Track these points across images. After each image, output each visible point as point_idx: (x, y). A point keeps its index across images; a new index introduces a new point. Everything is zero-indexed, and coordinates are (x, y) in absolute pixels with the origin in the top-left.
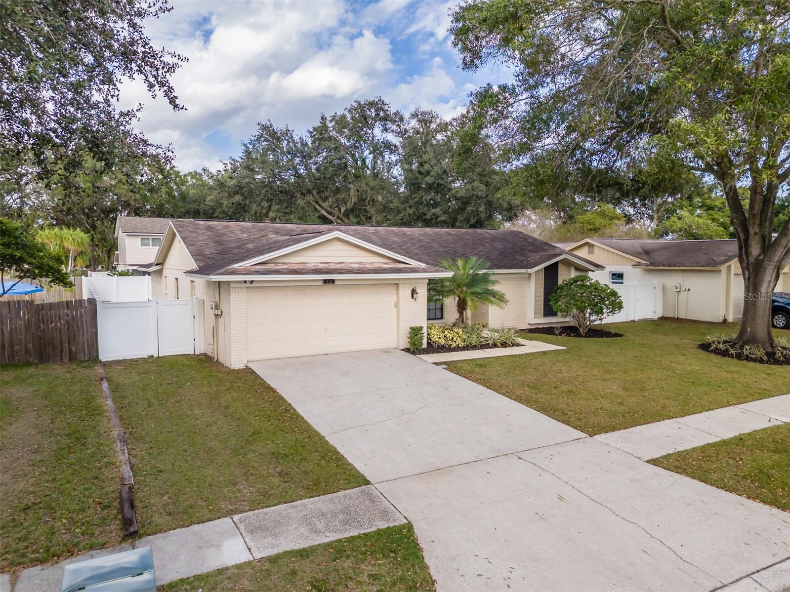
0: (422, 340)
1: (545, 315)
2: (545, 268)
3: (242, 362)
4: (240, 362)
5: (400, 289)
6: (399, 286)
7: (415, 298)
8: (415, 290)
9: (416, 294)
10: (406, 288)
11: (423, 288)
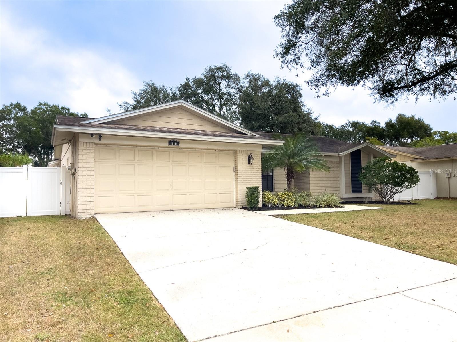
0: (258, 198)
1: (354, 191)
2: (351, 153)
3: (89, 213)
4: (88, 213)
5: (238, 155)
6: (237, 153)
7: (251, 163)
8: (251, 156)
9: (252, 159)
10: (243, 155)
11: (258, 156)
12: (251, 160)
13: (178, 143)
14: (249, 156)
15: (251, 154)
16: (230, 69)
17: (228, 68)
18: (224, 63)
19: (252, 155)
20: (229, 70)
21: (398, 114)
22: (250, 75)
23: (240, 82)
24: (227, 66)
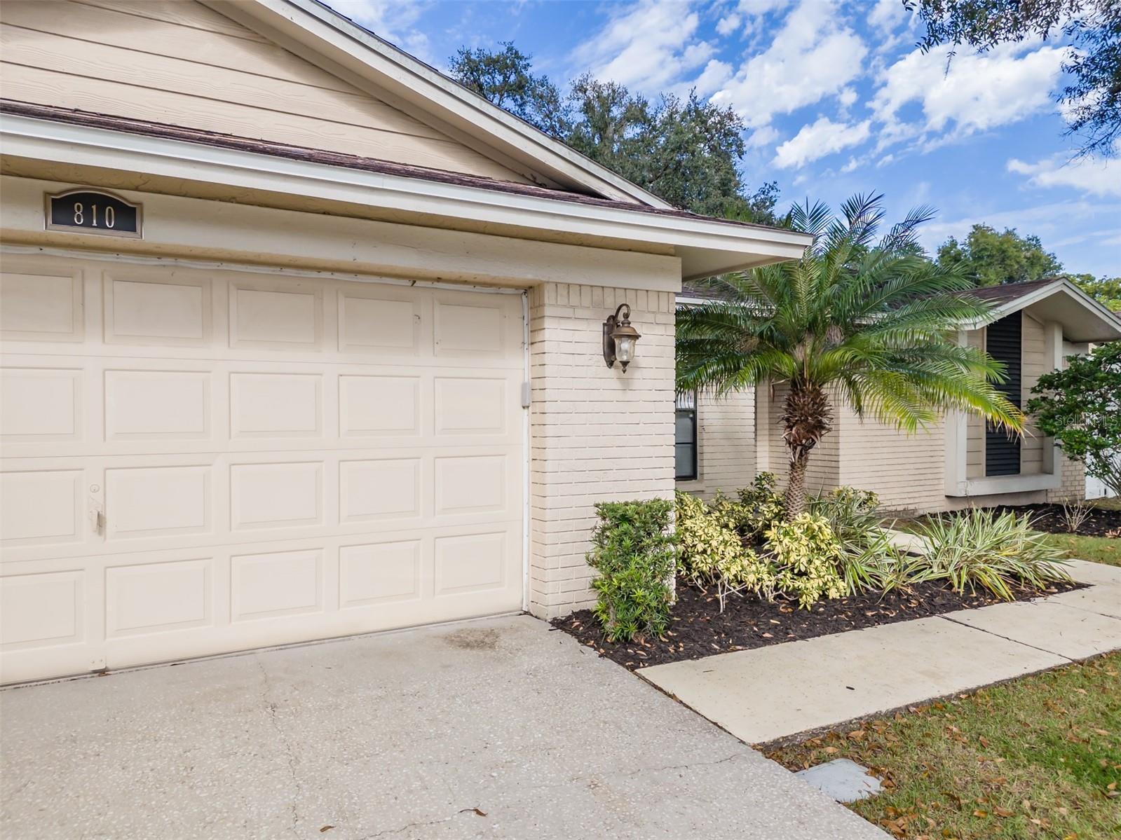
1: (992, 469)
5: (548, 311)
6: (541, 296)
7: (625, 358)
8: (621, 318)
9: (629, 337)
10: (579, 313)
11: (661, 319)
12: (625, 345)
13: (127, 216)
14: (613, 318)
15: (624, 310)
16: (528, 61)
17: (521, 59)
18: (507, 42)
19: (626, 316)
20: (523, 63)
21: (974, 227)
22: (588, 87)
23: (556, 109)
24: (516, 52)
